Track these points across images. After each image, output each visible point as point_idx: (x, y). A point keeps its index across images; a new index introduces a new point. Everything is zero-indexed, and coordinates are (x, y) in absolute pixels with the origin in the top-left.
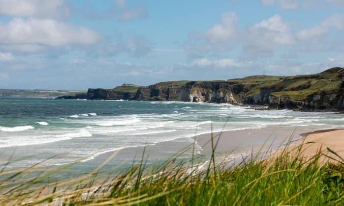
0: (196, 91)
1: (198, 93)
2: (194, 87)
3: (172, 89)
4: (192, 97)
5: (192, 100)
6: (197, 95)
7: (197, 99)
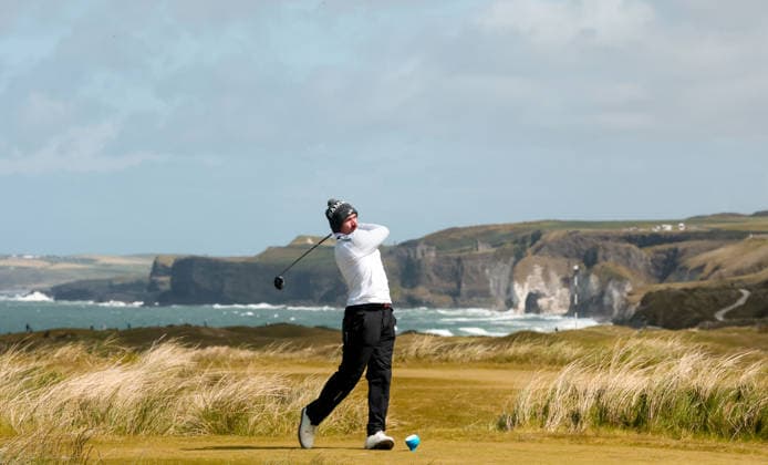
0: (538, 270)
1: (546, 277)
2: (534, 254)
3: (473, 258)
4: (521, 293)
5: (522, 305)
6: (540, 287)
7: (541, 302)
